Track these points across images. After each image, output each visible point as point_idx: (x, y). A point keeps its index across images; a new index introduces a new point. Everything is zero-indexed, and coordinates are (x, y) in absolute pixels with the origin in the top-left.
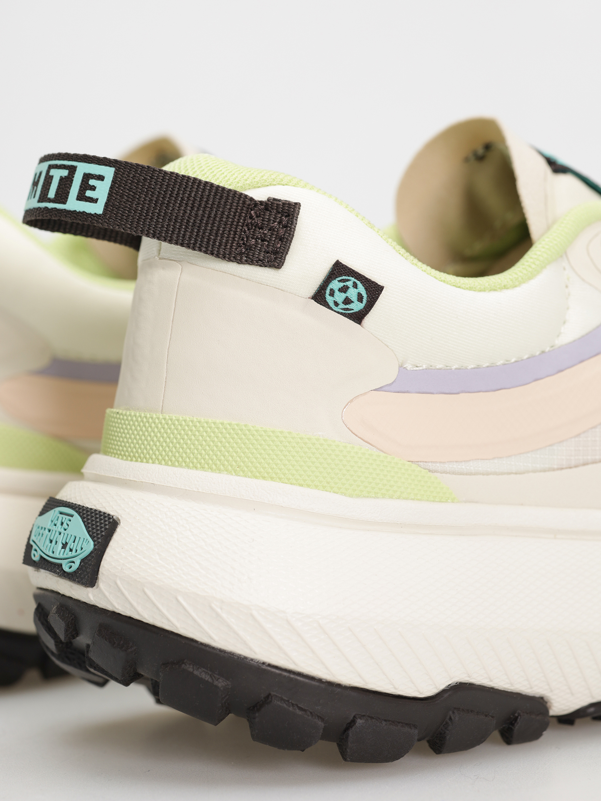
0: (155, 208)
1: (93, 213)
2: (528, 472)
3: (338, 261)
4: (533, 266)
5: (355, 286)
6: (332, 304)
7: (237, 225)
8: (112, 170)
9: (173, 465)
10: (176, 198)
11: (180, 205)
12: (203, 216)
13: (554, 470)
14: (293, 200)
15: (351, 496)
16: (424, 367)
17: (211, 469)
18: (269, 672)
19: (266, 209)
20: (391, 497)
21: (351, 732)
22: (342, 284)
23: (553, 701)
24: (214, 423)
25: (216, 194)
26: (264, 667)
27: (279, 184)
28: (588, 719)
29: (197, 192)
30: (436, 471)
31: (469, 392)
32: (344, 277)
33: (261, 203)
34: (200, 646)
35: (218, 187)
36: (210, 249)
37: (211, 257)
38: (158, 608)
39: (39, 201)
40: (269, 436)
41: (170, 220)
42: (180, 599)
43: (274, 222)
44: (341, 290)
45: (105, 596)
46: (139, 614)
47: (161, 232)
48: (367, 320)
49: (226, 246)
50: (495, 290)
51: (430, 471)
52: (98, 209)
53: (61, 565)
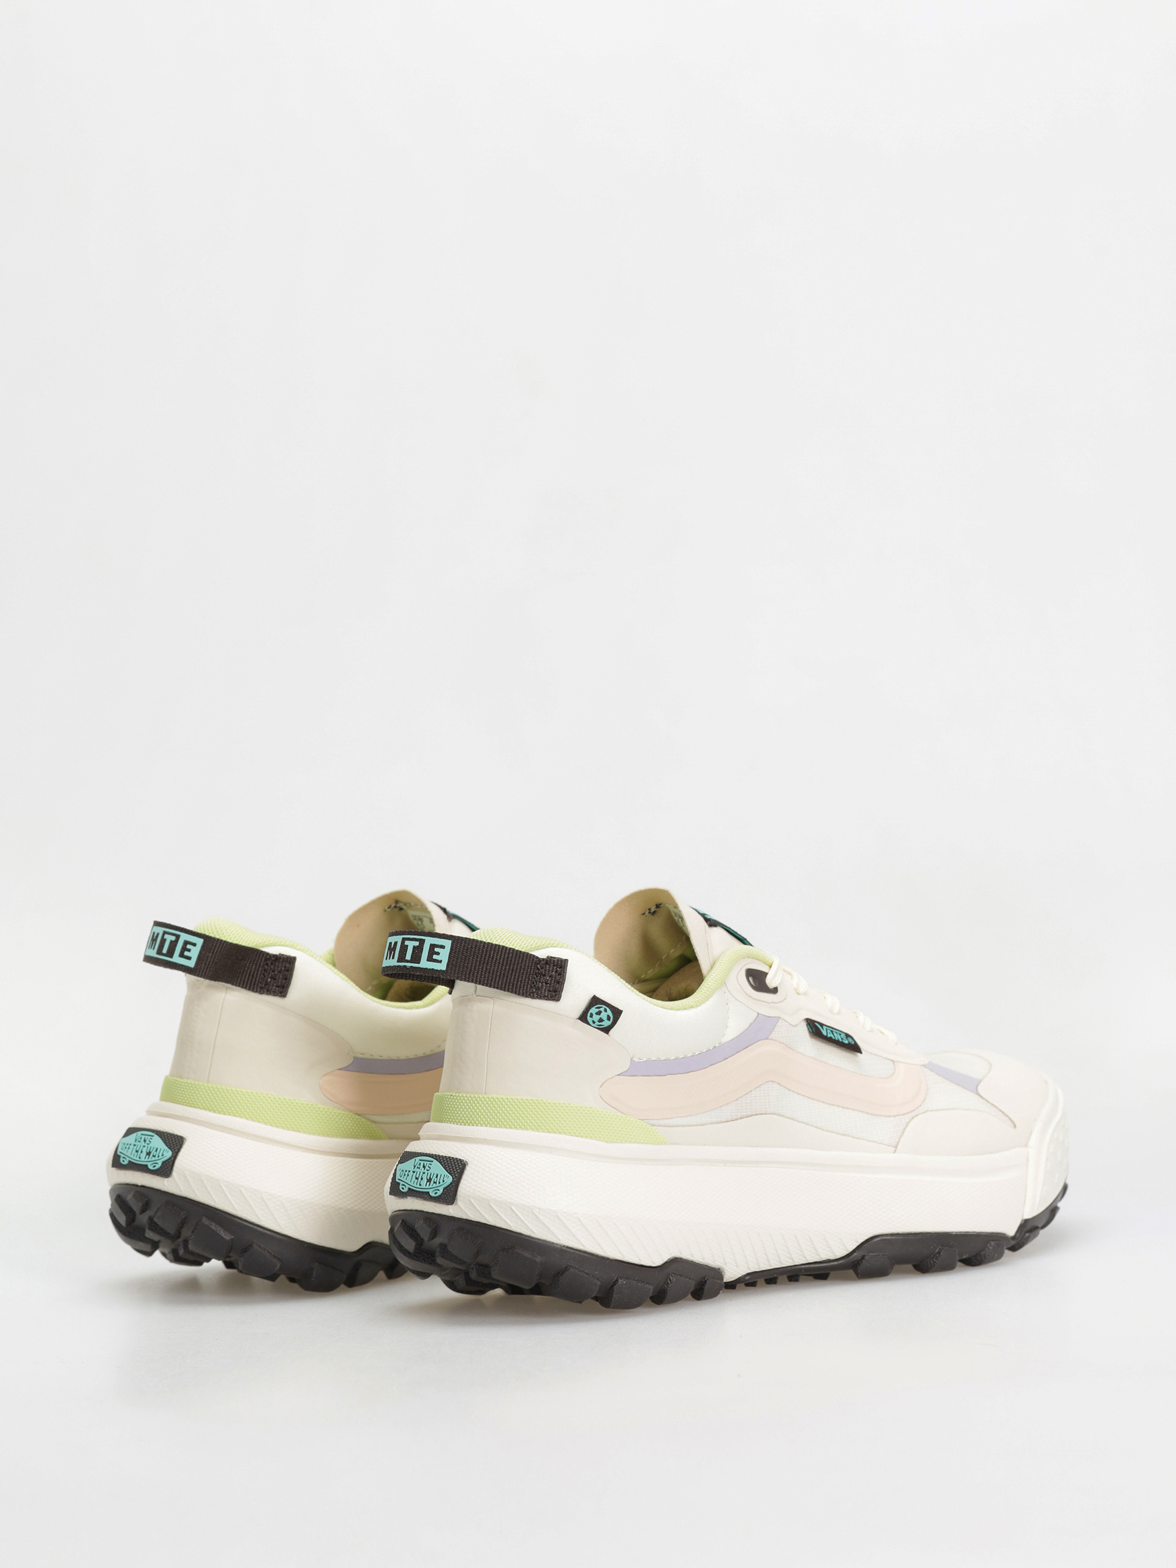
0: (479, 966)
1: (439, 969)
2: (708, 1124)
3: (594, 996)
4: (708, 992)
5: (606, 1011)
6: (591, 1023)
7: (530, 974)
8: (450, 942)
9: (496, 1127)
10: (492, 959)
11: (495, 964)
12: (509, 969)
13: (723, 1122)
14: (564, 958)
15: (607, 1142)
16: (645, 1059)
17: (522, 1128)
18: (567, 1251)
19: (547, 963)
20: (630, 1142)
21: (615, 1287)
22: (597, 1010)
23: (725, 1271)
24: (517, 1099)
25: (516, 955)
26: (564, 1248)
27: (552, 947)
28: (743, 1284)
29: (505, 955)
30: (654, 1125)
31: (672, 1074)
32: (599, 1006)
33: (543, 959)
34: (525, 1237)
35: (517, 951)
36: (514, 990)
37: (515, 995)
38: (499, 1215)
39: (398, 962)
40: (557, 1107)
41: (489, 973)
42: (513, 1208)
43: (552, 972)
44: (597, 1014)
45: (462, 1209)
46: (486, 1219)
47: (484, 981)
48: (612, 1032)
49: (524, 987)
50: (686, 1009)
51: (652, 1125)
52: (442, 967)
53: (428, 1193)
